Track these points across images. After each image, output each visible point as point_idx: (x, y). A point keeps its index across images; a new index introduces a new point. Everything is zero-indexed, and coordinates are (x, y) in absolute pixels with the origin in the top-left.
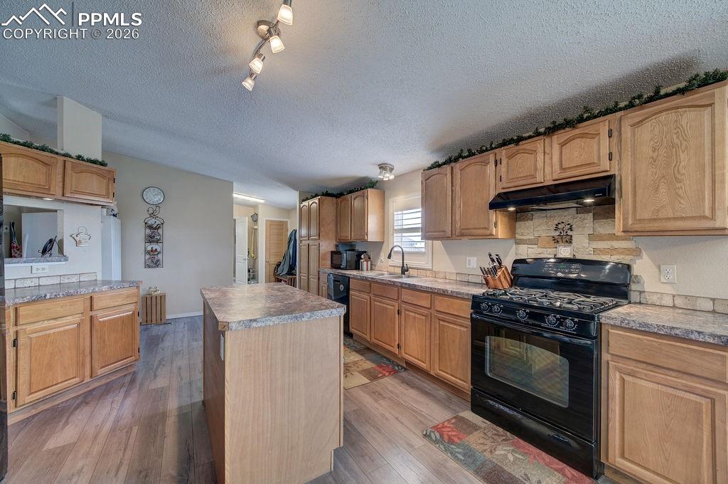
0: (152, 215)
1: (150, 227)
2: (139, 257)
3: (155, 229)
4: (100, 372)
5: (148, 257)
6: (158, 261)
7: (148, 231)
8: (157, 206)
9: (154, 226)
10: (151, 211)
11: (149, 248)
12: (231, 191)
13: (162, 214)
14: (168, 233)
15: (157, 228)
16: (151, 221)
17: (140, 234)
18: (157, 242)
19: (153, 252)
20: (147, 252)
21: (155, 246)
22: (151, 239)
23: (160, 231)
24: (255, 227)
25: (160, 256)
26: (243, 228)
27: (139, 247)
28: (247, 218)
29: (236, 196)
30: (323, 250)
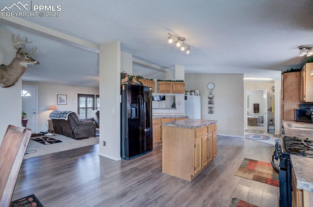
0: (210, 94)
1: (210, 98)
2: (206, 110)
3: (211, 99)
5: (209, 109)
6: (212, 111)
7: (209, 100)
8: (212, 90)
9: (211, 98)
10: (210, 92)
11: (209, 106)
12: (243, 77)
13: (214, 93)
14: (215, 100)
15: (212, 98)
16: (210, 96)
17: (207, 101)
18: (212, 104)
20: (209, 108)
21: (211, 105)
22: (210, 103)
23: (213, 99)
24: (273, 94)
25: (213, 109)
26: (265, 96)
27: (206, 105)
28: (267, 89)
29: (245, 79)
30: (286, 108)
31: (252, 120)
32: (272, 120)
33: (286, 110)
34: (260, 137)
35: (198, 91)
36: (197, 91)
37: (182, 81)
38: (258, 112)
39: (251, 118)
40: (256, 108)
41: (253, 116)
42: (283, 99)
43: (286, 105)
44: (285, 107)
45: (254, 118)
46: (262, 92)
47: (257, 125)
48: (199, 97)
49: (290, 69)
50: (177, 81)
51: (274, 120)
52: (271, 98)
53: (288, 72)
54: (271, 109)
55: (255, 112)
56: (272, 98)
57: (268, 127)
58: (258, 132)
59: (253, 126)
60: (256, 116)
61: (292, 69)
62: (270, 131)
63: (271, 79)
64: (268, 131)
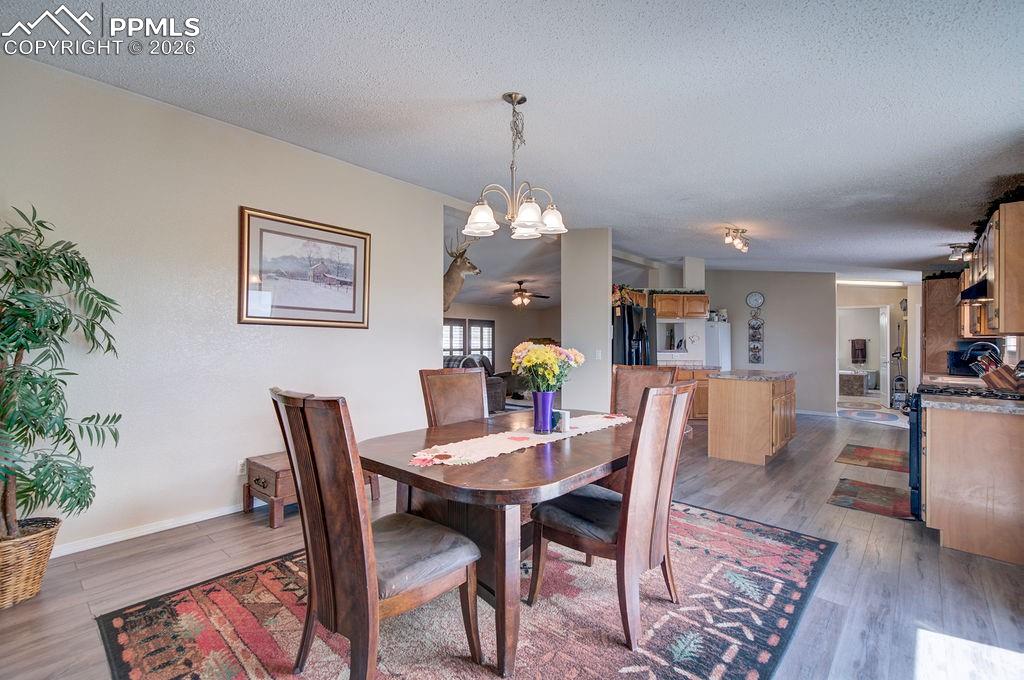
0: (755, 317)
1: (753, 328)
2: (744, 354)
3: (757, 329)
4: (697, 416)
5: (751, 353)
6: (759, 357)
7: (751, 331)
8: (758, 308)
9: (756, 327)
10: (754, 314)
11: (752, 346)
12: (834, 279)
13: (763, 315)
14: (767, 332)
15: (759, 328)
16: (753, 322)
17: (744, 333)
18: (759, 340)
19: (754, 350)
20: (751, 350)
21: (757, 344)
22: (753, 338)
23: (761, 330)
24: (905, 318)
25: (761, 353)
26: (885, 320)
27: (744, 344)
28: (888, 307)
29: (838, 282)
30: (931, 349)
31: (848, 381)
32: (901, 380)
33: (931, 352)
34: (874, 415)
35: (725, 310)
36: (724, 312)
37: (702, 292)
38: (864, 361)
39: (847, 376)
40: (860, 352)
41: (852, 370)
42: (925, 330)
43: (930, 344)
44: (928, 347)
45: (855, 377)
46: (876, 312)
47: (862, 394)
48: (727, 325)
49: (938, 273)
50: (691, 292)
51: (907, 379)
52: (899, 328)
53: (934, 277)
54: (900, 353)
55: (855, 362)
56: (903, 328)
57: (891, 395)
58: (866, 406)
59: (852, 394)
60: (860, 370)
61: (942, 272)
62: (896, 404)
63: (900, 284)
64: (891, 404)
